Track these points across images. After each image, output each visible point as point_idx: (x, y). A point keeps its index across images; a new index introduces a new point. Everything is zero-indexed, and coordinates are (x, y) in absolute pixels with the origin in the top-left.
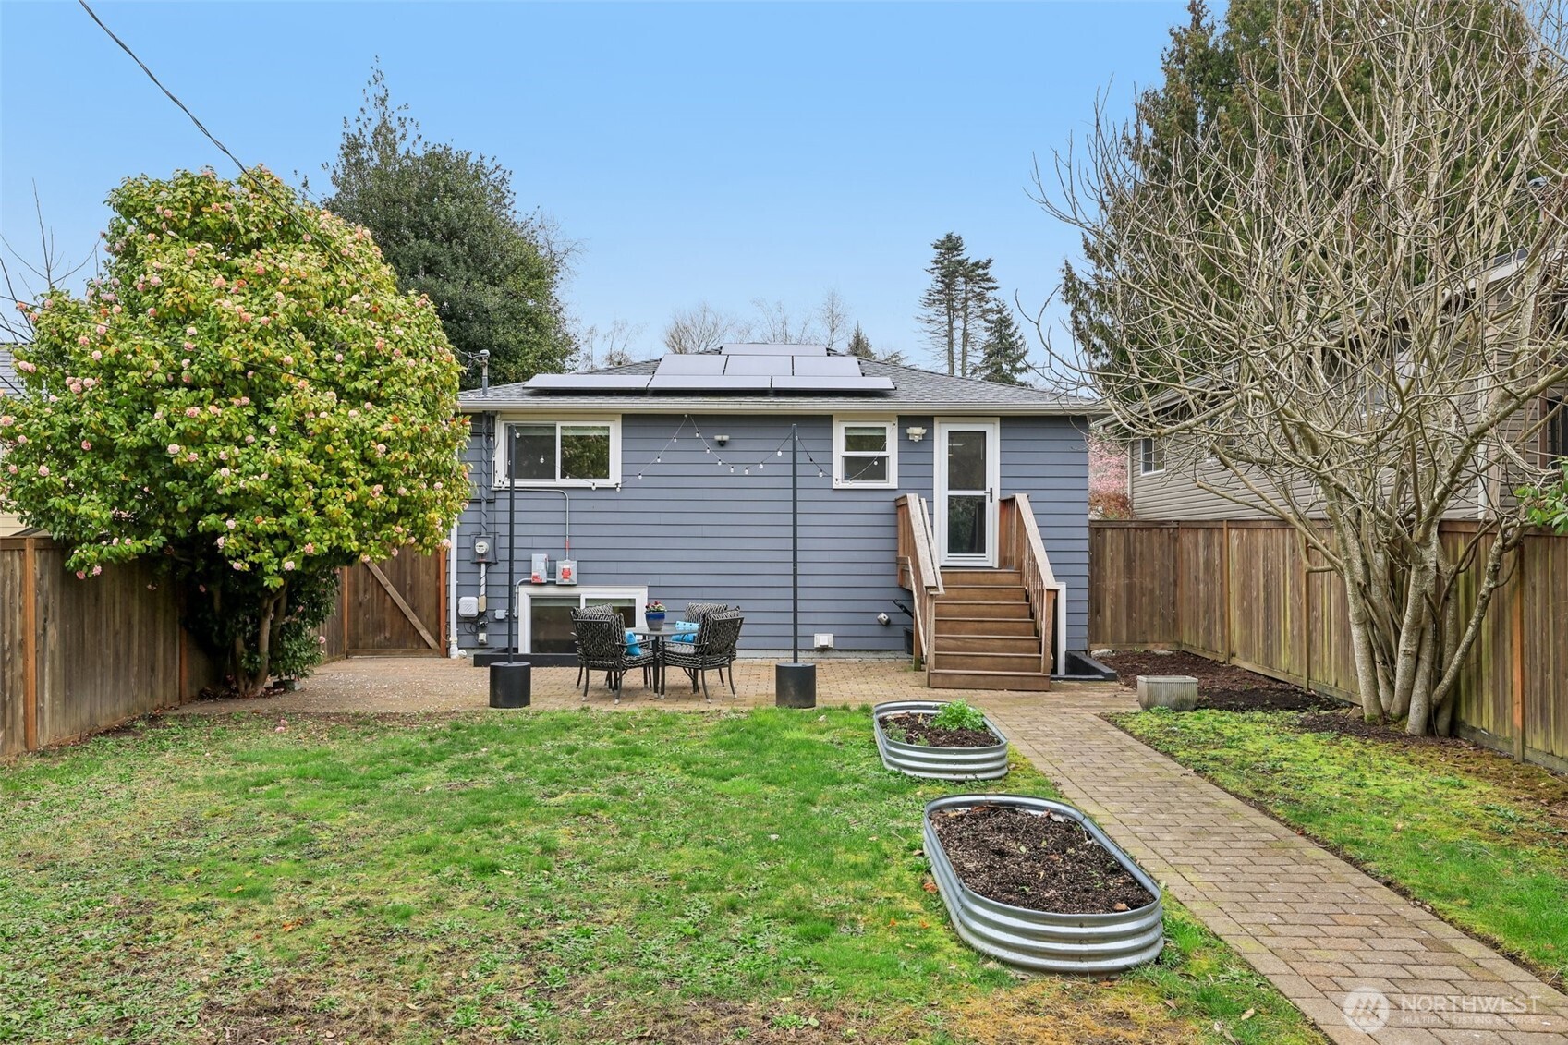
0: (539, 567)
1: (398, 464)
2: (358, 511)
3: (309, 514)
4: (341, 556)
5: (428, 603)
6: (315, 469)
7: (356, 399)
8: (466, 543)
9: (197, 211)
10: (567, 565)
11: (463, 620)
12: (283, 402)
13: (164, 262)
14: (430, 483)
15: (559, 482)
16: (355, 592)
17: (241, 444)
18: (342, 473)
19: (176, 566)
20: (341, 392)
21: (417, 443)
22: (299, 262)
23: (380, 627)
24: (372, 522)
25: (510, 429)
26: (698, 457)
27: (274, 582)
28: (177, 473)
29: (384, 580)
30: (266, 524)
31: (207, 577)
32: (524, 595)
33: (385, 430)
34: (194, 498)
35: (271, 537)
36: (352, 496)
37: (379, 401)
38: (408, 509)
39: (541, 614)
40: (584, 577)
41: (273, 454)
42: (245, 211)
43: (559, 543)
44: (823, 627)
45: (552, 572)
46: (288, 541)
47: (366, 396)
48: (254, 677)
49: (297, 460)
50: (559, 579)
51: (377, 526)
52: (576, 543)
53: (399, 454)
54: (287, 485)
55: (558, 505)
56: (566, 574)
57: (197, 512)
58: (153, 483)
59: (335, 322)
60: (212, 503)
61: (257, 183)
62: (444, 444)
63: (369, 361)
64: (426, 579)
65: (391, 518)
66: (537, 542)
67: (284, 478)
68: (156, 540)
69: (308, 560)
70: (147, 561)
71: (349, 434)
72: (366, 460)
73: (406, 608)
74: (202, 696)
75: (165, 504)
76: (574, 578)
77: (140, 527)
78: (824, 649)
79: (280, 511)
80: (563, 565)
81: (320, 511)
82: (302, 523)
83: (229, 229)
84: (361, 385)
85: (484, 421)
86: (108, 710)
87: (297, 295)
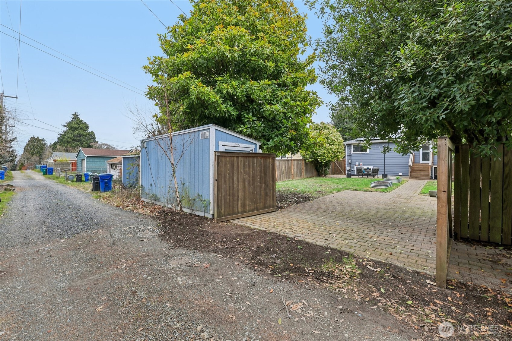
0: (357, 163)
1: (335, 151)
2: (331, 156)
3: (327, 157)
4: (330, 161)
5: (343, 168)
6: (327, 152)
7: (331, 145)
8: (348, 161)
9: (316, 127)
10: (361, 163)
11: (347, 170)
12: (324, 146)
13: (313, 133)
14: (339, 153)
15: (360, 152)
16: (334, 167)
17: (320, 150)
18: (330, 152)
19: (315, 162)
20: (330, 144)
21: (338, 149)
22: (326, 131)
23: (337, 171)
24: (333, 157)
25: (354, 146)
26: (378, 148)
27: (323, 163)
28: (315, 153)
29: (338, 165)
30: (322, 158)
31: (318, 163)
32: (355, 167)
33: (334, 148)
34: (316, 155)
35: (323, 159)
36: (331, 155)
37: (334, 145)
38: (337, 156)
39: (358, 169)
40: (363, 165)
41: (323, 151)
42: (321, 127)
43: (360, 160)
44: (400, 172)
45: (359, 164)
46: (324, 159)
47: (332, 144)
48: (322, 174)
49: (325, 151)
50: (360, 165)
51: (334, 158)
52: (363, 160)
53: (335, 150)
54: (324, 154)
55: (360, 155)
56: (361, 164)
57: (317, 157)
58: (313, 154)
59: (330, 137)
60: (318, 156)
61: (322, 123)
62: (341, 149)
63: (333, 141)
64: (343, 165)
65: (335, 157)
66: (357, 160)
67: (324, 153)
68: (313, 159)
69: (327, 161)
70: (312, 161)
71: (330, 149)
72: (332, 151)
73: (340, 169)
74: (317, 176)
75: (314, 156)
76: (362, 165)
77: (312, 158)
78: (400, 175)
79: (324, 156)
80: (360, 163)
81: (328, 156)
82: (326, 158)
83: (319, 129)
84: (332, 143)
85: (349, 145)
86: (309, 176)
87: (325, 135)
